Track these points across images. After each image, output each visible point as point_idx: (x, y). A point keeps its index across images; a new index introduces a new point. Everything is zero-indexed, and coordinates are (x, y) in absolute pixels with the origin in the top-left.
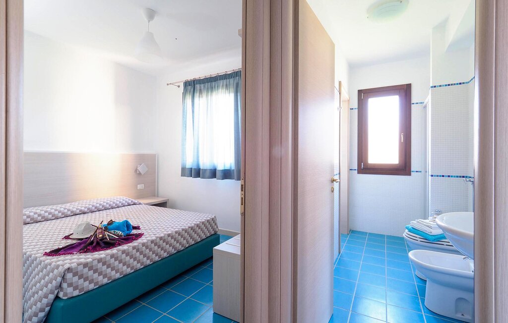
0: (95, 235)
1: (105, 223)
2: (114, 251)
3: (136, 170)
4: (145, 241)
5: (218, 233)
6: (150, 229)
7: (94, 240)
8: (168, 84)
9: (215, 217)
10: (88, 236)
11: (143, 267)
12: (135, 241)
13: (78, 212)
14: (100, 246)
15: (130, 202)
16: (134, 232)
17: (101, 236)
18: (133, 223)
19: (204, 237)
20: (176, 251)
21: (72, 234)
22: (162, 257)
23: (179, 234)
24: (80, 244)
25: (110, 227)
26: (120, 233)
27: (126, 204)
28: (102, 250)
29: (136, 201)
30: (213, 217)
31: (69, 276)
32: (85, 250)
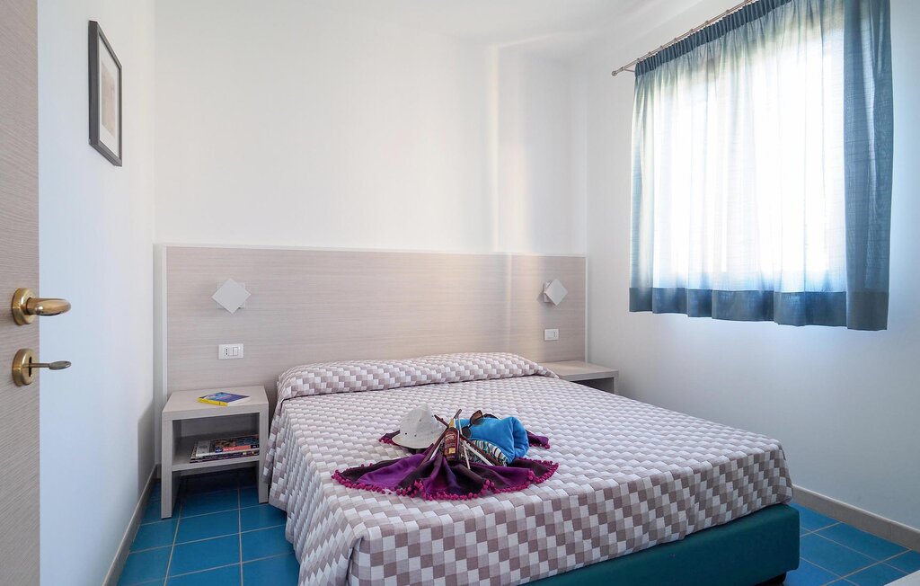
0: (441, 445)
1: (466, 415)
2: (473, 509)
3: (542, 295)
4: (562, 493)
5: (790, 504)
6: (576, 454)
7: (436, 457)
8: (614, 73)
9: (780, 448)
10: (426, 445)
11: (555, 572)
12: (533, 487)
14: (447, 483)
15: (527, 367)
16: (534, 454)
17: (452, 451)
18: (531, 425)
19: (745, 511)
20: (653, 543)
21: (398, 432)
22: (611, 552)
23: (665, 488)
24: (405, 464)
25: (476, 429)
26: (498, 451)
27: (520, 372)
28: (448, 499)
29: (541, 368)
30: (774, 446)
31: (363, 559)
32: (409, 489)
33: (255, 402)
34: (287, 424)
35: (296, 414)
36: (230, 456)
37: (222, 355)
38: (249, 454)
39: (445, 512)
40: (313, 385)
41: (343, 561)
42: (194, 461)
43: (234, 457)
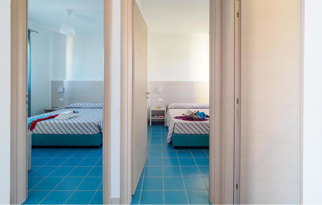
0: (191, 115)
1: (196, 112)
2: (192, 122)
4: (207, 122)
7: (189, 117)
10: (189, 115)
13: (195, 107)
21: (186, 114)
24: (184, 117)
25: (197, 114)
26: (199, 117)
31: (176, 125)
32: (184, 120)
33: (164, 109)
34: (169, 113)
35: (170, 111)
36: (160, 117)
37: (159, 100)
38: (163, 117)
39: (187, 122)
40: (174, 107)
41: (173, 126)
42: (155, 117)
43: (160, 118)
